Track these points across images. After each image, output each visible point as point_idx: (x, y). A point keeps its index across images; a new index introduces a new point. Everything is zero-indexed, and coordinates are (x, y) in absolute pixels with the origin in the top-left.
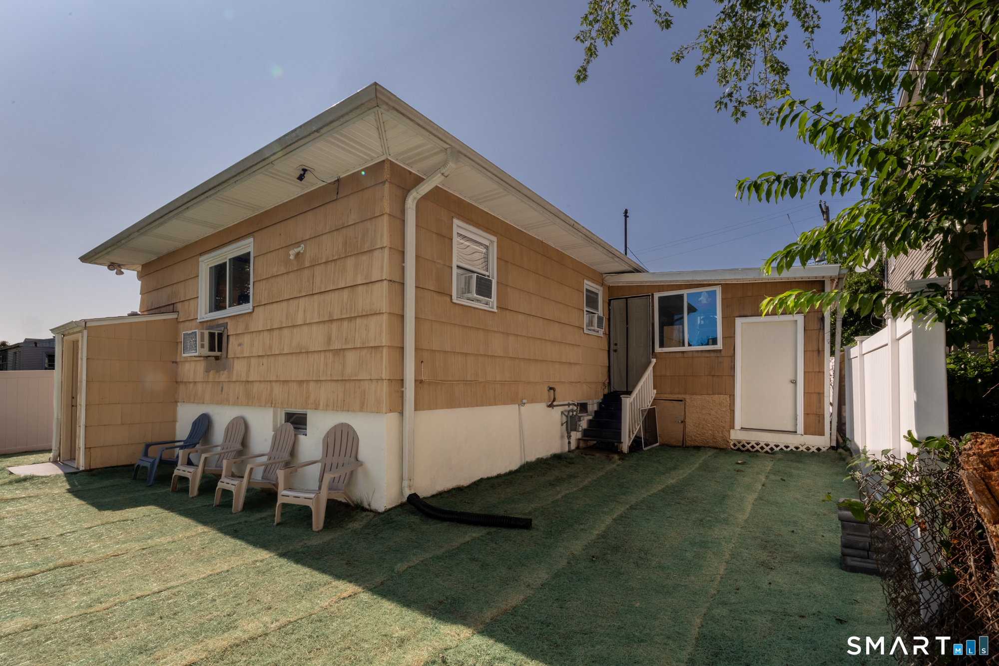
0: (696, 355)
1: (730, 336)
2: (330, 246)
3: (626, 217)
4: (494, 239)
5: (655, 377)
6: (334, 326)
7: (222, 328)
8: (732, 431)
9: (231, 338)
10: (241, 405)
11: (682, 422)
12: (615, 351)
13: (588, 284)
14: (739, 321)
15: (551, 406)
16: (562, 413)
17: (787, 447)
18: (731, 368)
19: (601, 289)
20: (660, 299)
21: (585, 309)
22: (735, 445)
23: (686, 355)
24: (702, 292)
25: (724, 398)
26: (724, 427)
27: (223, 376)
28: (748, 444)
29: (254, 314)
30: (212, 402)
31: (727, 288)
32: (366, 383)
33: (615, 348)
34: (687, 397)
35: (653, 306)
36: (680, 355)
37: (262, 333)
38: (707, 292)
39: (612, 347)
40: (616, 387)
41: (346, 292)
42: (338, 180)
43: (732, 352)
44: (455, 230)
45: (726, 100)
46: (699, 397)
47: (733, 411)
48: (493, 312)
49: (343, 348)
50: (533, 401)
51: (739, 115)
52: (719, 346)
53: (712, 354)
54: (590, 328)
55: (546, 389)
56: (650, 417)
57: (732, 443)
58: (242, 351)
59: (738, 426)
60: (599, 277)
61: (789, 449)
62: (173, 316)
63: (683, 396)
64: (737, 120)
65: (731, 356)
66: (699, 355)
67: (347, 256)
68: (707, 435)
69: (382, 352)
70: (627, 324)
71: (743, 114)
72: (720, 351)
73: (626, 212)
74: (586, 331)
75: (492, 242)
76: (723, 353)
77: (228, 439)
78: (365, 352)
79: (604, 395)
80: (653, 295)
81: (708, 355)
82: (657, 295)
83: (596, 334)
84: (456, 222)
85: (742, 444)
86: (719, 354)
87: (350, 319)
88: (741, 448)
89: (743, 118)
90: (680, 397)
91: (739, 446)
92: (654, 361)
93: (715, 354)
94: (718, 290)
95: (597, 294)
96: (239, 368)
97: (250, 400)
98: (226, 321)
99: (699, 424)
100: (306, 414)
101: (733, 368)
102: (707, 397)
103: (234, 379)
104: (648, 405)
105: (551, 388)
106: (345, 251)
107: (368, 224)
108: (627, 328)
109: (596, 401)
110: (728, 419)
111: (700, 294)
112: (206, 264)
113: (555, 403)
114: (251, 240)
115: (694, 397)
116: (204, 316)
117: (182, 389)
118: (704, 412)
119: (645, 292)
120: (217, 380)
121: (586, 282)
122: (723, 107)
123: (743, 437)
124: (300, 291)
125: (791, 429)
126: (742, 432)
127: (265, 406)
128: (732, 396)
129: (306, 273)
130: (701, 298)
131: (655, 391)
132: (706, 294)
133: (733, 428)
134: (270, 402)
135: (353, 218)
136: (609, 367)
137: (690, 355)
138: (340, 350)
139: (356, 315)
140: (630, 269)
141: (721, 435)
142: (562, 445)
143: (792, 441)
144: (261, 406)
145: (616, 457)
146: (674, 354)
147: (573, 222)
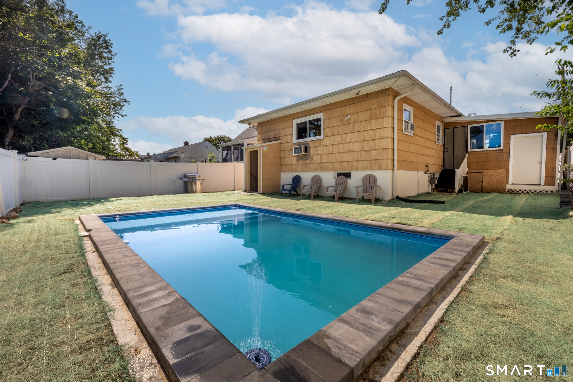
0: (490, 152)
1: (507, 143)
2: (362, 116)
3: (451, 90)
4: (412, 108)
5: (468, 162)
6: (365, 143)
7: (307, 145)
8: (507, 185)
9: (311, 148)
10: (318, 171)
11: (481, 182)
12: (447, 151)
13: (438, 123)
14: (513, 137)
15: (426, 173)
16: (429, 176)
17: (535, 191)
18: (508, 157)
19: (441, 124)
20: (471, 128)
21: (437, 134)
22: (508, 191)
23: (484, 152)
24: (493, 124)
25: (504, 171)
26: (503, 184)
27: (307, 162)
28: (515, 190)
29: (324, 140)
30: (302, 171)
31: (506, 122)
32: (381, 161)
33: (447, 150)
34: (484, 171)
35: (467, 131)
36: (481, 152)
37: (328, 146)
38: (496, 124)
39: (445, 150)
40: (448, 167)
41: (371, 132)
42: (368, 94)
43: (509, 150)
44: (404, 108)
45: (509, 49)
46: (491, 171)
47: (508, 176)
48: (412, 136)
49: (370, 149)
50: (421, 171)
51: (513, 55)
52: (502, 147)
53: (498, 152)
54: (438, 141)
55: (425, 166)
56: (465, 179)
57: (507, 190)
58: (318, 153)
59: (510, 182)
60: (441, 119)
61: (536, 192)
62: (279, 141)
63: (482, 170)
64: (512, 56)
65: (508, 152)
66: (491, 152)
67: (371, 119)
68: (494, 187)
69: (388, 150)
70: (454, 139)
71: (515, 55)
72: (502, 150)
73: (451, 88)
74: (437, 143)
75: (411, 109)
76: (504, 151)
77: (313, 182)
78: (380, 150)
79: (442, 171)
80: (467, 126)
81: (495, 152)
82: (469, 126)
83: (439, 144)
84: (404, 104)
85: (512, 190)
86: (501, 152)
87: (373, 140)
88: (511, 192)
89: (514, 56)
90: (480, 171)
91: (511, 191)
92: (467, 155)
93: (500, 152)
94: (502, 123)
95: (440, 127)
96: (317, 159)
97: (322, 169)
98: (308, 142)
99: (490, 183)
100: (350, 173)
101: (509, 157)
102: (494, 171)
103: (313, 162)
104: (465, 174)
105: (426, 166)
106: (371, 118)
107: (382, 109)
108: (454, 141)
109: (439, 173)
110: (505, 180)
111: (492, 125)
112: (296, 122)
113: (427, 172)
114: (322, 114)
115: (488, 170)
116: (295, 141)
117: (284, 168)
118: (493, 177)
119: (464, 125)
120: (304, 163)
121: (437, 122)
122: (507, 51)
123: (513, 187)
124: (348, 131)
125: (538, 183)
126: (512, 185)
127: (331, 171)
128: (508, 170)
129: (351, 125)
130: (493, 127)
131: (468, 169)
132: (495, 125)
133: (508, 184)
134: (333, 169)
135: (374, 107)
136: (444, 159)
137: (486, 152)
138: (368, 150)
139: (376, 138)
140: (457, 115)
141: (501, 187)
142: (428, 189)
143: (538, 188)
144: (328, 171)
145: (454, 193)
146: (478, 152)
147: (442, 100)
